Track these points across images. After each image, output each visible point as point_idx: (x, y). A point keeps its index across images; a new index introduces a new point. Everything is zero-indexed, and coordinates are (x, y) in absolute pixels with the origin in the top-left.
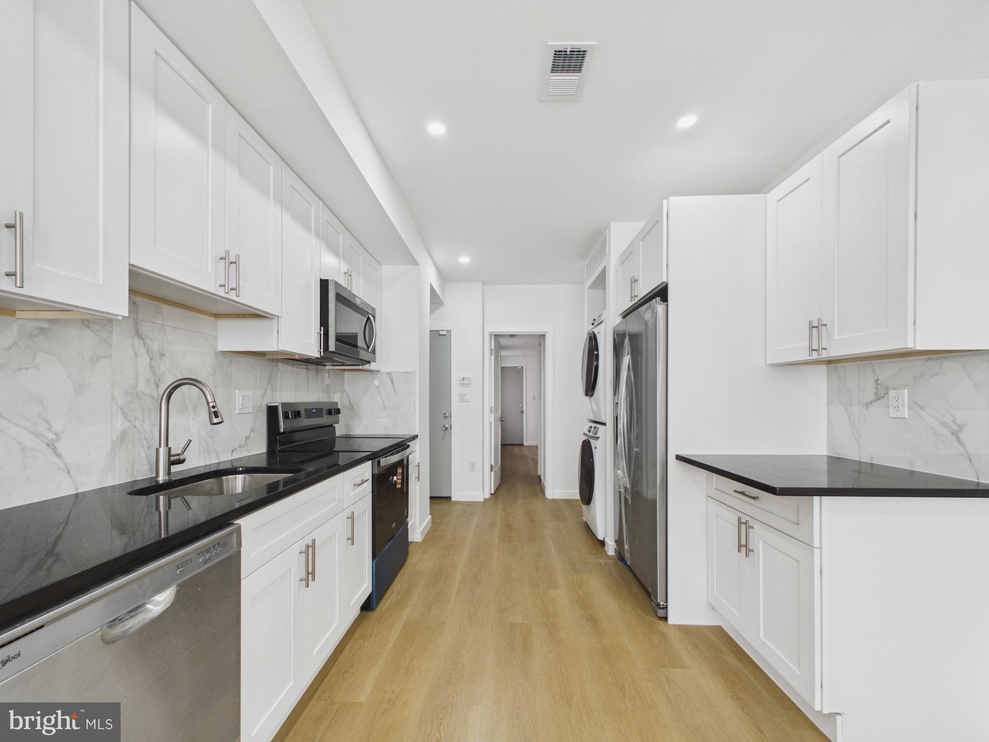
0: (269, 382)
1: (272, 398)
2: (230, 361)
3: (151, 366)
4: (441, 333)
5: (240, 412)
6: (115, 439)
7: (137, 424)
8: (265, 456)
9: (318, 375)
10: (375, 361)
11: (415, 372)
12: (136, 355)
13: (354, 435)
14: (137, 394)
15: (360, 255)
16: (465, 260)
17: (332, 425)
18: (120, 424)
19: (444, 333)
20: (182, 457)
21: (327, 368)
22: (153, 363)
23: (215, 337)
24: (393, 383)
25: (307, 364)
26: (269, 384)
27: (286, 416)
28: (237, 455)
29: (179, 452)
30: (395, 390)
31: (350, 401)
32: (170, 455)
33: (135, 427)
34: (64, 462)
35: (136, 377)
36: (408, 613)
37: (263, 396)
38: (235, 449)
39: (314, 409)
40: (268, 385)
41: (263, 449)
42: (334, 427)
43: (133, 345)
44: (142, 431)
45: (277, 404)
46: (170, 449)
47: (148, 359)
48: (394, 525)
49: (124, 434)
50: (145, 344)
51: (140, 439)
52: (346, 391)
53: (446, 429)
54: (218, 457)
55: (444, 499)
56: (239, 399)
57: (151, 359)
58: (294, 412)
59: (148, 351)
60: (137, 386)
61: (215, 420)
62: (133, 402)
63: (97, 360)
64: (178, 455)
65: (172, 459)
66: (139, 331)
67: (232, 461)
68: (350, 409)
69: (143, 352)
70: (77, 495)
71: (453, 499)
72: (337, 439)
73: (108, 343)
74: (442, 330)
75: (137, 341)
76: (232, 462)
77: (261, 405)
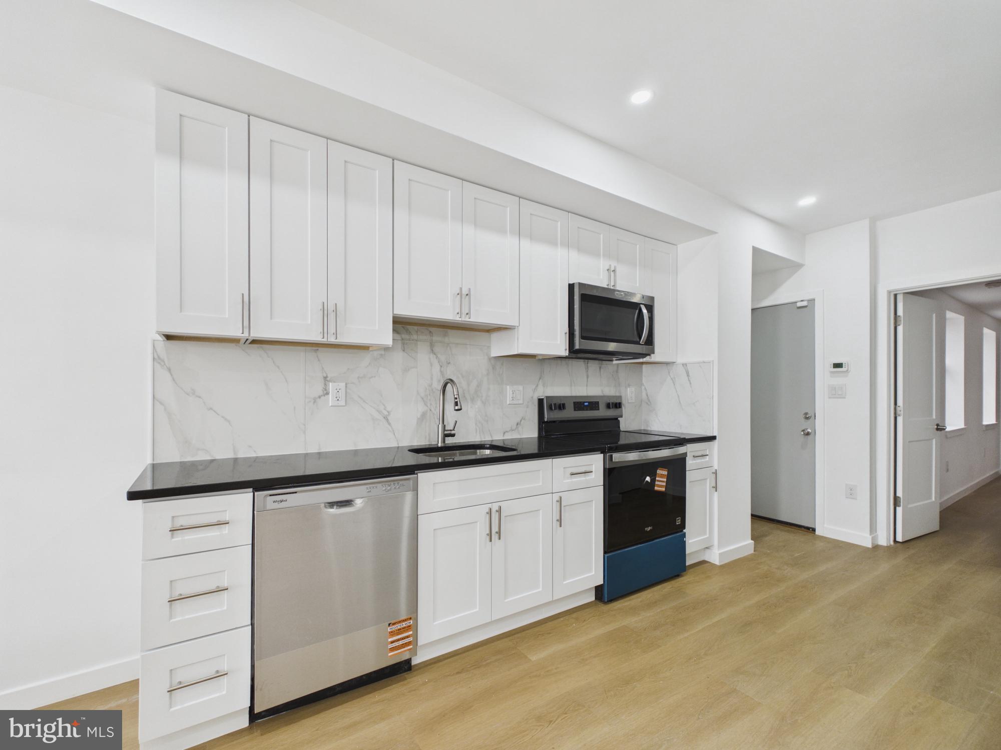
0: (540, 379)
1: (544, 392)
2: (502, 364)
3: (441, 372)
4: (799, 304)
5: (511, 403)
6: (419, 417)
7: (432, 409)
8: (536, 440)
9: (602, 370)
10: (654, 353)
11: (713, 361)
12: (431, 365)
13: (651, 431)
14: (432, 390)
15: (636, 245)
16: (808, 201)
17: (617, 419)
18: (421, 408)
19: (805, 303)
20: (453, 432)
21: (615, 362)
22: (442, 369)
23: (489, 347)
24: (688, 376)
25: (586, 361)
26: (541, 380)
27: (550, 408)
28: (508, 436)
29: (452, 428)
30: (690, 383)
31: (647, 395)
32: (444, 430)
33: (431, 410)
34: (392, 428)
35: (432, 379)
36: (631, 621)
37: (535, 390)
38: (507, 432)
39: (586, 402)
40: (539, 382)
41: (534, 434)
42: (619, 420)
43: (430, 359)
44: (435, 413)
45: (543, 397)
46: (445, 426)
47: (439, 367)
48: (649, 529)
49: (424, 415)
50: (437, 357)
51: (434, 418)
52: (644, 385)
53: (808, 434)
54: (492, 437)
55: (803, 529)
56: (510, 392)
57: (441, 366)
58: (558, 404)
59: (439, 362)
60: (432, 384)
61: (457, 408)
62: (430, 395)
63: (409, 370)
64: (451, 430)
65: (446, 432)
66: (434, 349)
67: (503, 440)
68: (647, 403)
69: (435, 362)
70: (398, 447)
71: (817, 533)
72: (621, 432)
73: (415, 359)
74: (802, 301)
75: (432, 356)
76: (503, 442)
77: (532, 397)
